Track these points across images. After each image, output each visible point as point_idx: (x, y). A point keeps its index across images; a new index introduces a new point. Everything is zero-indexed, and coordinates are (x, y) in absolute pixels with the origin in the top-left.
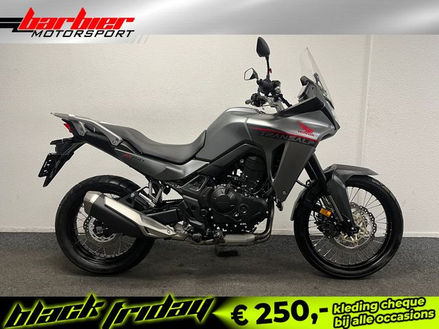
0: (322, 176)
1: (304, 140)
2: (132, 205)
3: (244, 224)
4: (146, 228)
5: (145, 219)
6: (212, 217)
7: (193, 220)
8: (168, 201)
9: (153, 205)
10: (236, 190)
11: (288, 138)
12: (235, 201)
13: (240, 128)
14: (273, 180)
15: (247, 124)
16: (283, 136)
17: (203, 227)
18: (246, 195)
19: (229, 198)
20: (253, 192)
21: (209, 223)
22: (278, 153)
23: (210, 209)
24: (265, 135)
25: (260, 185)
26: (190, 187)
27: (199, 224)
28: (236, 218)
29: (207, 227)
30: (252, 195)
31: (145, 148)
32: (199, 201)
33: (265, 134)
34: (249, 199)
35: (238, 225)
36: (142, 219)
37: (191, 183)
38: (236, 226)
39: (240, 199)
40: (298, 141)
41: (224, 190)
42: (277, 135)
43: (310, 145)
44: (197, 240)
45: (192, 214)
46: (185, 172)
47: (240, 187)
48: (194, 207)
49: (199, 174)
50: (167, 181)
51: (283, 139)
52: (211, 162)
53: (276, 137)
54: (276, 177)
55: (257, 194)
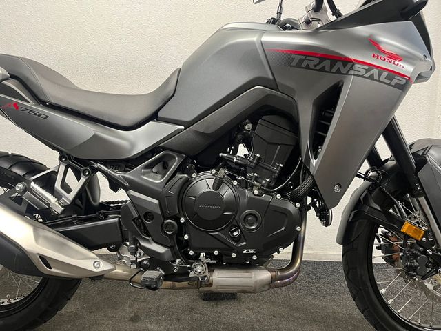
0: (408, 159)
1: (385, 74)
2: (23, 208)
3: (251, 251)
4: (43, 258)
5: (46, 238)
6: (186, 237)
7: (147, 241)
8: (114, 203)
9: (58, 209)
10: (235, 183)
11: (351, 68)
12: (233, 205)
13: (248, 55)
14: (314, 162)
15: (262, 44)
16: (339, 65)
17: (168, 257)
18: (256, 192)
19: (220, 197)
20: (269, 186)
21: (181, 249)
22: (327, 104)
23: (182, 220)
24: (299, 65)
25: (285, 172)
26: (144, 174)
27: (160, 249)
28: (233, 239)
29: (175, 256)
30: (267, 193)
31: (53, 93)
32: (160, 203)
33: (301, 61)
34: (263, 201)
35: (239, 253)
36: (37, 237)
37: (146, 167)
38: (234, 255)
39: (243, 201)
40: (371, 77)
41: (211, 182)
42: (327, 63)
43: (397, 86)
44: (152, 286)
45: (145, 228)
46: (133, 145)
47: (245, 176)
48: (148, 215)
49: (164, 149)
50: (97, 161)
51: (338, 72)
52: (187, 125)
53: (323, 70)
54: (320, 157)
55: (279, 192)
